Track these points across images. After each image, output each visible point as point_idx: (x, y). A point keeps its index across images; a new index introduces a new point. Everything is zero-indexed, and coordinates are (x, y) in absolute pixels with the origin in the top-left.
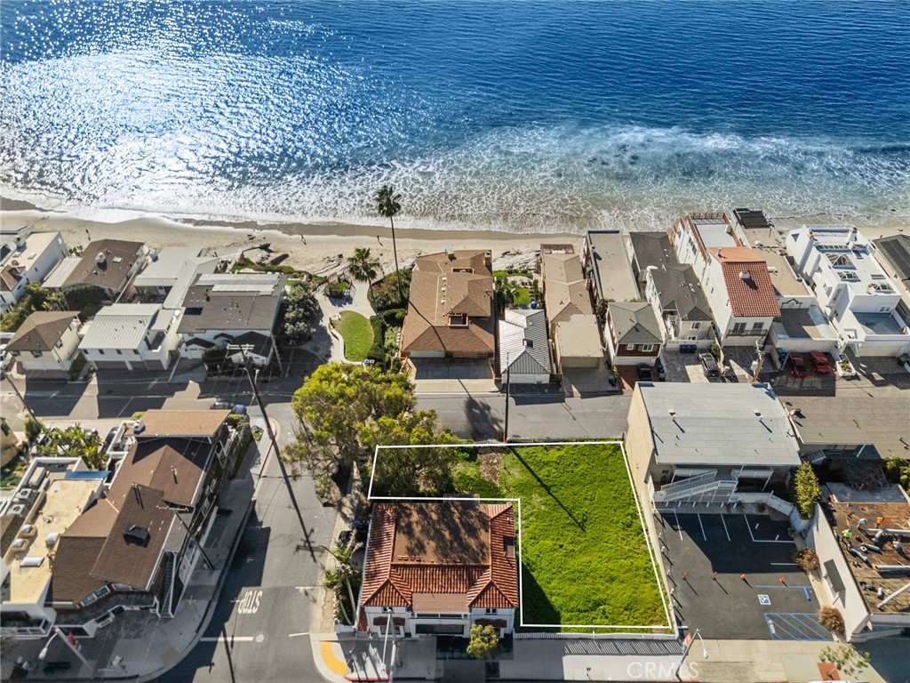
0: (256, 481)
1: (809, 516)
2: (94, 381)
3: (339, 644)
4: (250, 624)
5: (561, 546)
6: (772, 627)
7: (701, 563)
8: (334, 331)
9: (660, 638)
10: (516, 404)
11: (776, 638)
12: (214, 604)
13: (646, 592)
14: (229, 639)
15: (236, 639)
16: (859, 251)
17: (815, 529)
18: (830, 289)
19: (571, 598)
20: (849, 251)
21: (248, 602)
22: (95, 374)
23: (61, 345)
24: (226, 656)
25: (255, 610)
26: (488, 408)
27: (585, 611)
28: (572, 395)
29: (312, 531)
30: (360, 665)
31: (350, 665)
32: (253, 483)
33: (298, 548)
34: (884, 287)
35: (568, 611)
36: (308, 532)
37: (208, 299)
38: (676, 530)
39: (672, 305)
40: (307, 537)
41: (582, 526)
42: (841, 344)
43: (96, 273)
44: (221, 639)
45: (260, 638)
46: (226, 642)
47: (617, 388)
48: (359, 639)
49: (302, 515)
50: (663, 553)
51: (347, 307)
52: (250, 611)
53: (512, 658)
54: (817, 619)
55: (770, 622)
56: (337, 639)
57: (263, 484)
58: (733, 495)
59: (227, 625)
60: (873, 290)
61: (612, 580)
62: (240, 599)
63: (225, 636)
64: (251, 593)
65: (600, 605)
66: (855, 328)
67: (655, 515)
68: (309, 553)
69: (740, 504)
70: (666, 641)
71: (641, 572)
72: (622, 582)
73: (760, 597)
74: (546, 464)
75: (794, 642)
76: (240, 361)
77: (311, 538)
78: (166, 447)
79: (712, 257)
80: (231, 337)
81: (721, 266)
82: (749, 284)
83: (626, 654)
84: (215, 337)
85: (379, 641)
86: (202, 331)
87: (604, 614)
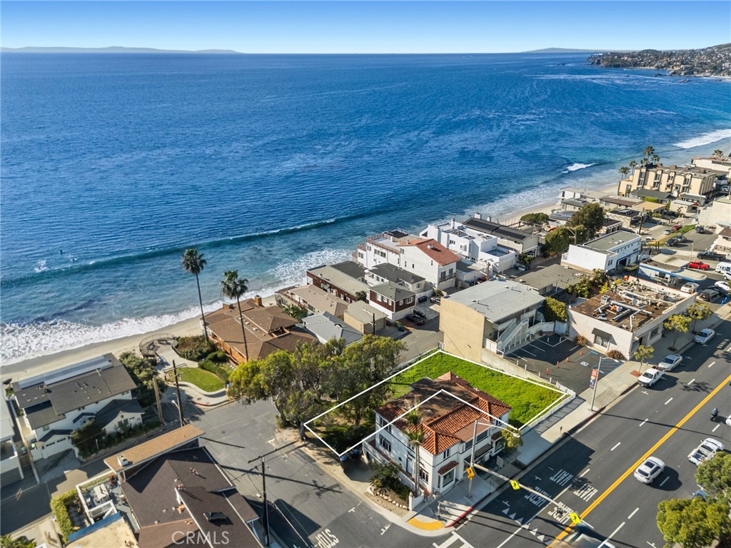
1: (566, 320)
3: (420, 515)
6: (600, 371)
7: (548, 366)
8: (176, 383)
9: (569, 401)
11: (606, 374)
17: (573, 325)
18: (466, 246)
21: (324, 541)
25: (336, 541)
27: (526, 412)
29: (314, 482)
31: (440, 518)
33: (318, 494)
34: (488, 237)
36: (313, 484)
38: (520, 359)
39: (398, 280)
40: (316, 486)
47: (406, 332)
48: (431, 503)
49: (294, 480)
50: (527, 370)
51: (167, 368)
52: (334, 544)
53: (520, 453)
54: (609, 359)
56: (416, 513)
58: (528, 330)
60: (484, 240)
62: (316, 543)
64: (319, 535)
65: (528, 405)
66: (492, 257)
67: (504, 358)
68: (330, 492)
69: (532, 335)
70: (573, 401)
73: (582, 364)
75: (614, 372)
76: (116, 429)
77: (320, 485)
78: (167, 461)
79: (403, 248)
80: (92, 414)
81: (416, 247)
82: (435, 250)
83: (564, 417)
84: (75, 421)
85: (442, 497)
86: (62, 416)
87: (535, 407)
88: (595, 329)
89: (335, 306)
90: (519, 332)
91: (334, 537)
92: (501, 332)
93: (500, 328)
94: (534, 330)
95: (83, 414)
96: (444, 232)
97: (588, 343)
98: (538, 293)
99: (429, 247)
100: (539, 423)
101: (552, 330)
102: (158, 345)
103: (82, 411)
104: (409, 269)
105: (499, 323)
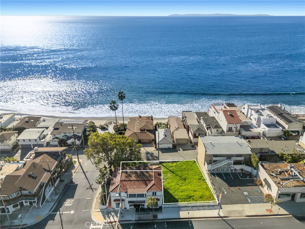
0: (73, 174)
1: (257, 168)
2: (20, 151)
3: (101, 213)
4: (69, 209)
5: (178, 184)
6: (249, 200)
7: (224, 185)
9: (212, 205)
10: (162, 153)
11: (251, 203)
12: (56, 204)
13: (207, 193)
14: (61, 213)
15: (63, 213)
16: (263, 110)
17: (259, 172)
18: (256, 118)
19: (182, 196)
20: (260, 110)
21: (68, 203)
23: (11, 140)
24: (60, 217)
25: (71, 205)
26: (153, 154)
27: (187, 199)
28: (180, 150)
30: (108, 217)
31: (105, 218)
32: (72, 174)
33: (87, 189)
34: (271, 117)
35: (181, 199)
36: (91, 185)
37: (62, 125)
38: (216, 177)
39: (209, 125)
40: (91, 186)
41: (185, 180)
42: (261, 132)
43: (25, 124)
44: (58, 213)
45: (72, 212)
46: (60, 214)
47: (194, 148)
48: (108, 211)
49: (89, 181)
50: (212, 183)
51: (107, 131)
52: (69, 205)
53: (162, 213)
54: (264, 197)
55: (249, 199)
56: (100, 211)
58: (233, 166)
59: (61, 209)
60: (268, 118)
61: (195, 191)
62: (66, 202)
63: (60, 212)
64: (70, 200)
65: (191, 197)
66: (265, 128)
67: (208, 173)
68: (91, 190)
69: (235, 169)
70: (215, 206)
71: (205, 189)
72: (199, 191)
73: (244, 193)
74: (172, 166)
75: (257, 204)
78: (45, 154)
81: (222, 112)
82: (231, 116)
83: (201, 210)
85: (115, 211)
86: (59, 134)
87: (193, 199)
88: (265, 178)
89: (176, 128)
90: (226, 164)
91: (72, 203)
92: (215, 161)
94: (238, 167)
95: (65, 135)
96: (251, 109)
97: (261, 185)
99: (229, 113)
100: (185, 207)
101: (251, 172)
102: (113, 123)
105: (215, 156)
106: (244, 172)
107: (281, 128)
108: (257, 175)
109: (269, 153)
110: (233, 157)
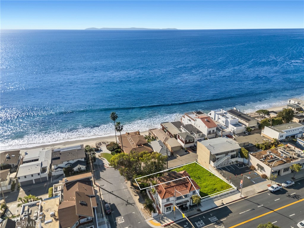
0: (100, 196)
1: (248, 158)
3: (154, 220)
4: (124, 225)
6: (254, 182)
7: (232, 175)
8: (102, 158)
9: (233, 191)
11: (256, 183)
12: (109, 224)
13: (224, 184)
16: (225, 113)
17: (250, 161)
18: (224, 121)
19: (208, 190)
20: (223, 114)
21: (120, 220)
22: (20, 188)
23: (7, 180)
27: (213, 191)
28: (178, 157)
29: (128, 200)
30: (163, 222)
31: (161, 223)
33: (126, 205)
35: (209, 193)
37: (60, 154)
38: (222, 171)
39: (191, 132)
40: (127, 202)
42: (232, 131)
43: (7, 160)
47: (188, 153)
48: (160, 217)
49: (122, 198)
50: (223, 176)
51: (101, 152)
52: (122, 222)
53: (202, 207)
54: (261, 178)
57: (103, 196)
58: (230, 160)
59: (117, 227)
60: (233, 119)
61: (215, 184)
62: (117, 220)
64: (119, 218)
65: (215, 189)
66: (233, 127)
67: (216, 169)
68: (130, 205)
69: (232, 162)
70: (234, 191)
71: (220, 181)
72: (217, 184)
73: (248, 177)
75: (260, 183)
76: (77, 170)
77: (129, 202)
78: (78, 183)
79: (196, 119)
80: (71, 164)
81: (200, 119)
82: (208, 121)
83: (227, 197)
84: (66, 165)
85: (165, 215)
86: (62, 163)
87: (218, 191)
88: (258, 164)
89: (164, 139)
90: (226, 160)
91: (124, 220)
92: (217, 159)
93: (217, 157)
94: (234, 160)
95: (69, 163)
96: (217, 114)
97: (255, 169)
98: (239, 145)
99: (205, 120)
100: (215, 197)
101: (243, 161)
102: (102, 144)
103: (68, 162)
104: (198, 128)
105: (217, 155)
106: (238, 163)
107: (244, 126)
108: (248, 163)
109: (249, 146)
110: (229, 153)
